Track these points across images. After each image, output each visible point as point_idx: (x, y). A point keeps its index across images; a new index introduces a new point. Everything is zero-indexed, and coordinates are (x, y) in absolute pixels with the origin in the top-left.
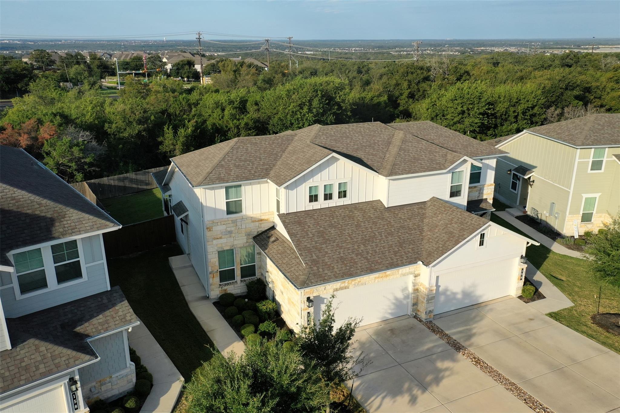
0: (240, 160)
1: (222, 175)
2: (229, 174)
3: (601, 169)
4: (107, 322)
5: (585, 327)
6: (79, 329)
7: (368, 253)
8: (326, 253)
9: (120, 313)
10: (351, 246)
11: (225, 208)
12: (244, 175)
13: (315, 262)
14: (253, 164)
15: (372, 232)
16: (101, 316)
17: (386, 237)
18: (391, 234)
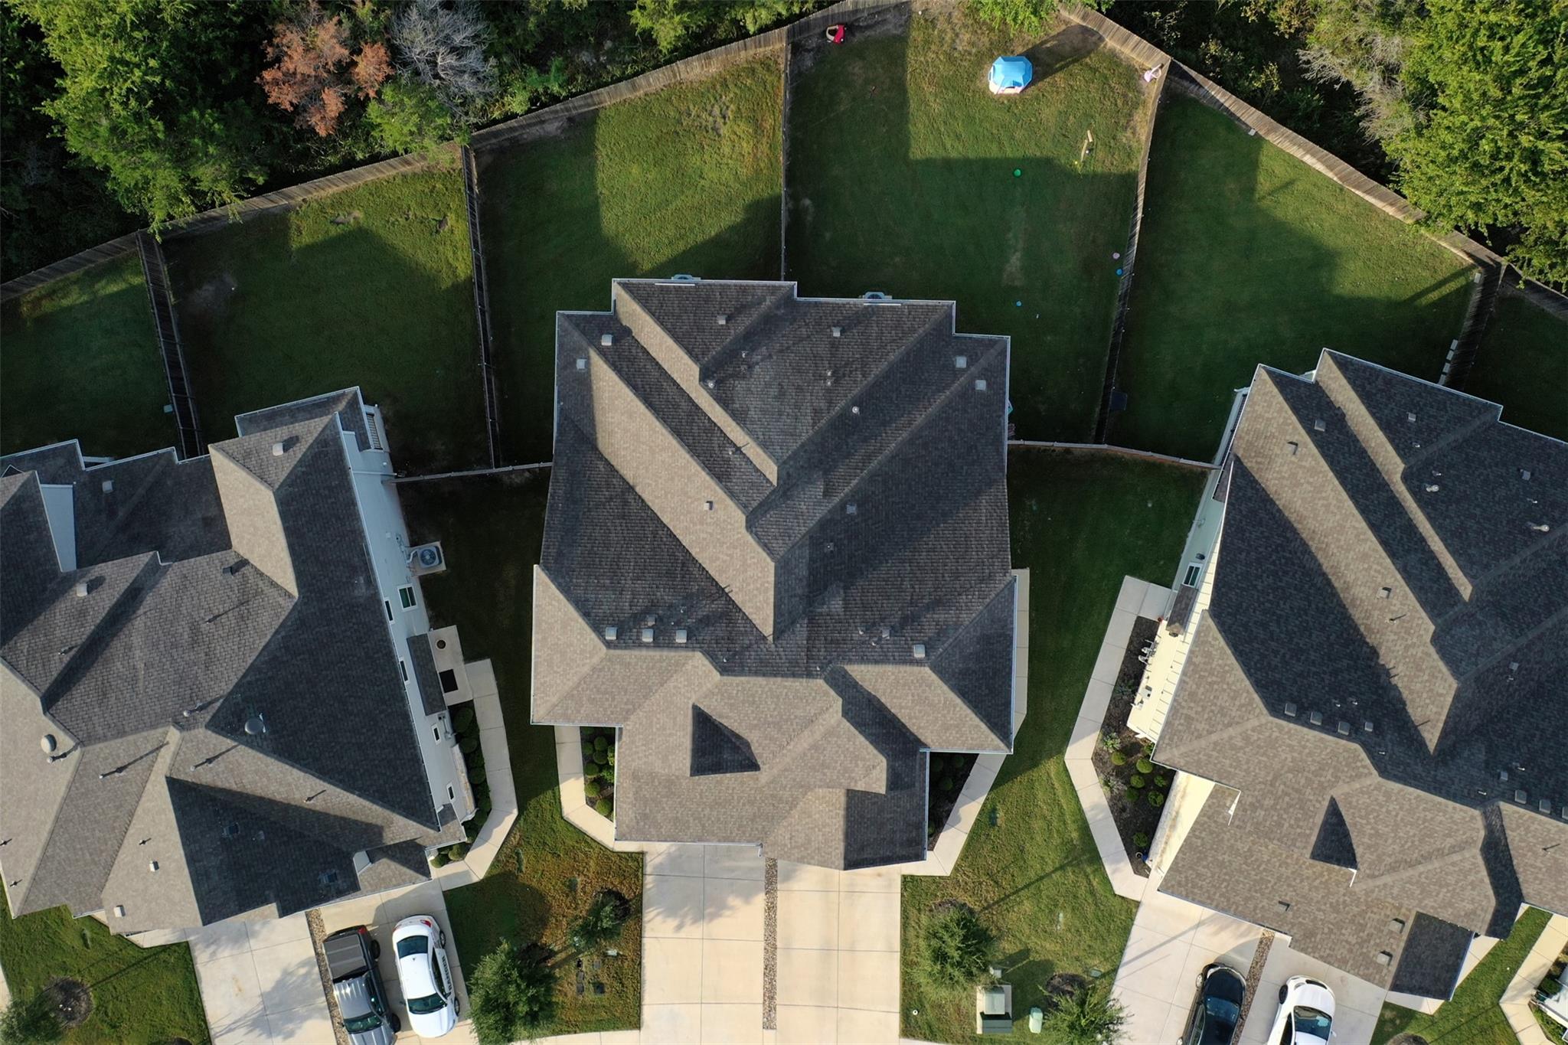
1: (570, 712)
2: (579, 712)
5: (916, 911)
8: (663, 809)
13: (645, 816)
14: (613, 699)
15: (731, 794)
17: (744, 805)
18: (751, 803)
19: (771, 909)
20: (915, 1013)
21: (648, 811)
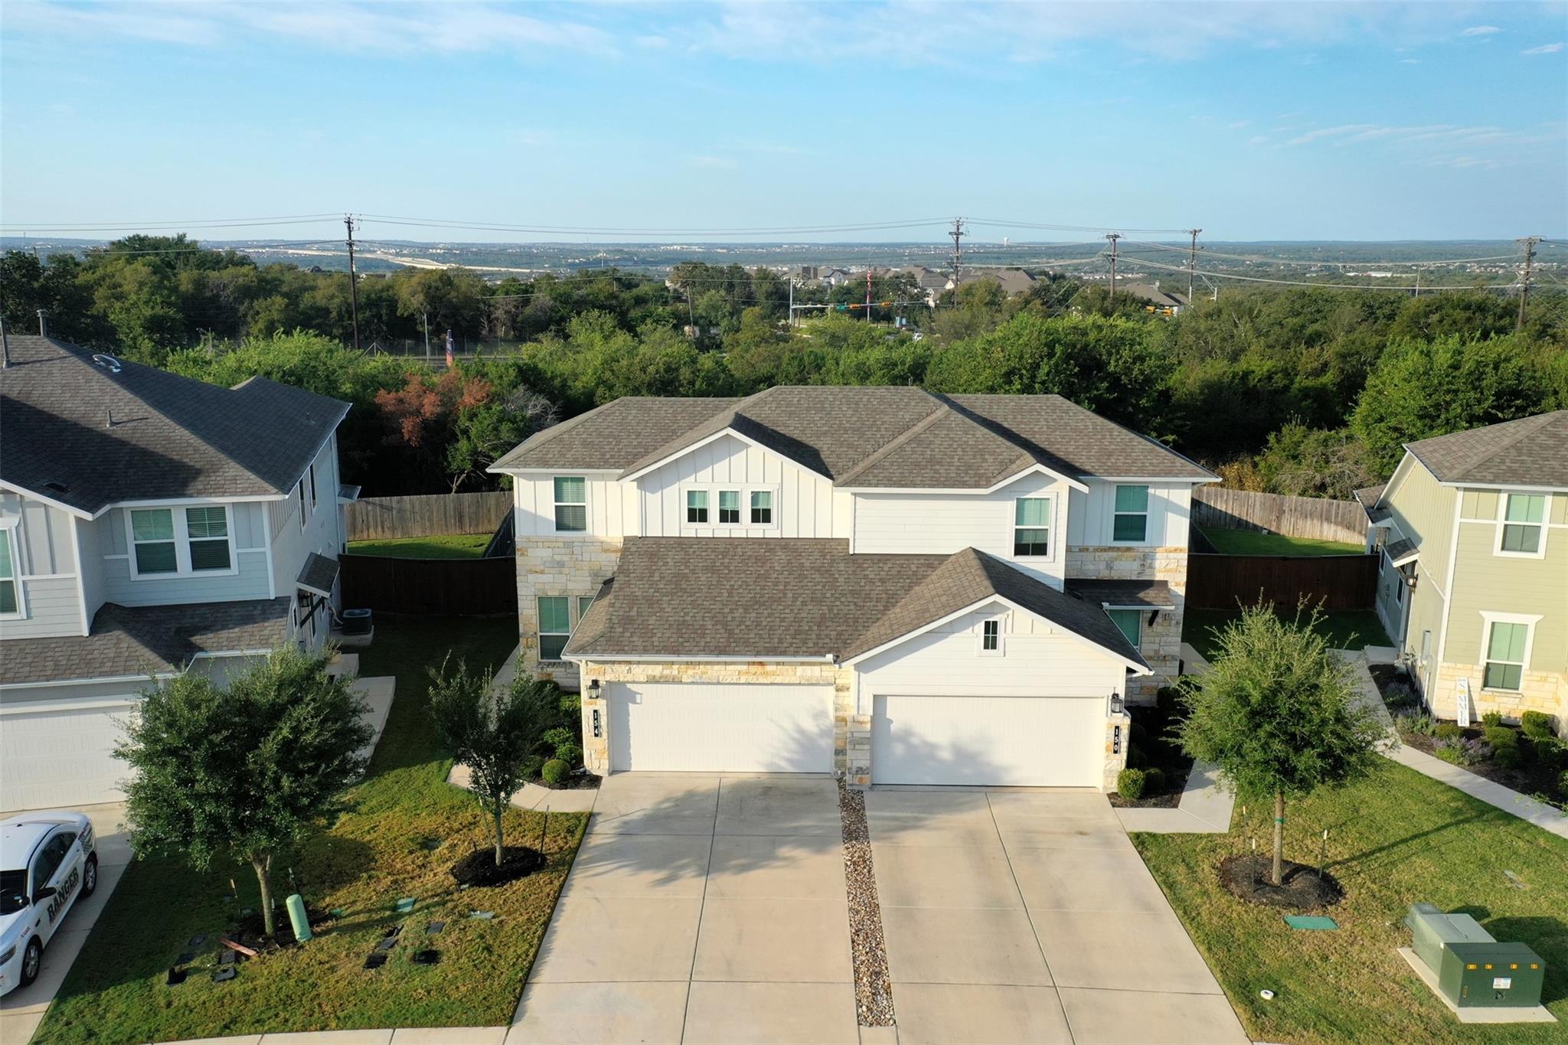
0: (599, 435)
2: (563, 455)
3: (1535, 551)
4: (239, 639)
5: (1182, 868)
6: (197, 639)
7: (741, 623)
8: (662, 610)
9: (266, 632)
10: (721, 607)
11: (552, 516)
12: (588, 460)
13: (627, 621)
15: (783, 591)
16: (237, 630)
17: (804, 603)
18: (817, 601)
19: (860, 871)
20: (1267, 995)
21: (634, 613)
